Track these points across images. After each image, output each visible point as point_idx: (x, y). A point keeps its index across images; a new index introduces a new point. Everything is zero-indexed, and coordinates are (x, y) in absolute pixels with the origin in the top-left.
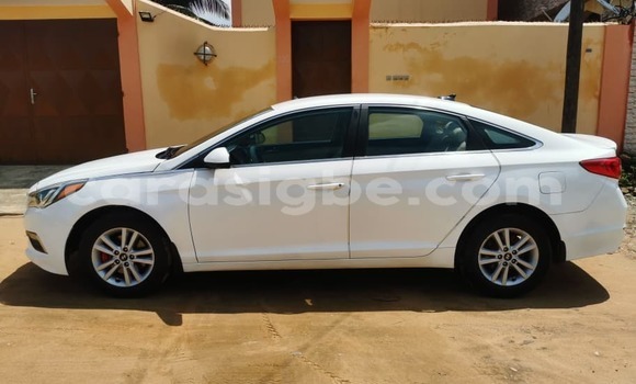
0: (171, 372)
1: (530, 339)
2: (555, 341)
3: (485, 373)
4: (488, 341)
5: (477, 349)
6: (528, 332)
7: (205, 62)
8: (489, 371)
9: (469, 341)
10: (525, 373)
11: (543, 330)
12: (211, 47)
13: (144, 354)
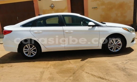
0: (49, 71)
1: (127, 62)
2: (133, 62)
3: (117, 69)
4: (117, 63)
5: (115, 65)
6: (127, 61)
7: (52, 8)
8: (118, 69)
9: (113, 63)
10: (126, 69)
11: (130, 60)
12: (53, 5)
13: (44, 68)
